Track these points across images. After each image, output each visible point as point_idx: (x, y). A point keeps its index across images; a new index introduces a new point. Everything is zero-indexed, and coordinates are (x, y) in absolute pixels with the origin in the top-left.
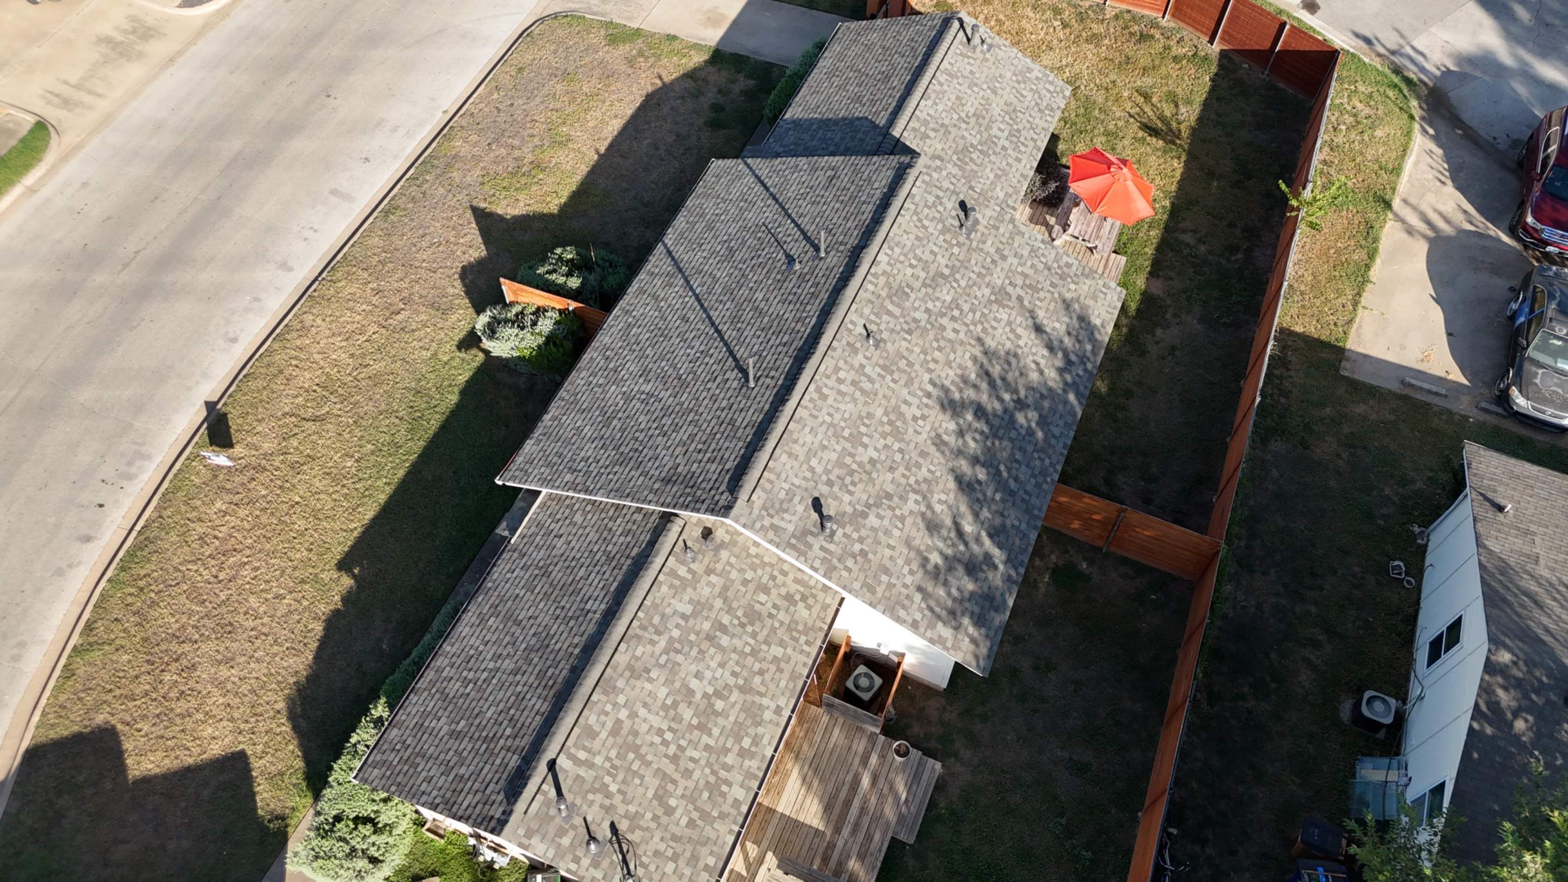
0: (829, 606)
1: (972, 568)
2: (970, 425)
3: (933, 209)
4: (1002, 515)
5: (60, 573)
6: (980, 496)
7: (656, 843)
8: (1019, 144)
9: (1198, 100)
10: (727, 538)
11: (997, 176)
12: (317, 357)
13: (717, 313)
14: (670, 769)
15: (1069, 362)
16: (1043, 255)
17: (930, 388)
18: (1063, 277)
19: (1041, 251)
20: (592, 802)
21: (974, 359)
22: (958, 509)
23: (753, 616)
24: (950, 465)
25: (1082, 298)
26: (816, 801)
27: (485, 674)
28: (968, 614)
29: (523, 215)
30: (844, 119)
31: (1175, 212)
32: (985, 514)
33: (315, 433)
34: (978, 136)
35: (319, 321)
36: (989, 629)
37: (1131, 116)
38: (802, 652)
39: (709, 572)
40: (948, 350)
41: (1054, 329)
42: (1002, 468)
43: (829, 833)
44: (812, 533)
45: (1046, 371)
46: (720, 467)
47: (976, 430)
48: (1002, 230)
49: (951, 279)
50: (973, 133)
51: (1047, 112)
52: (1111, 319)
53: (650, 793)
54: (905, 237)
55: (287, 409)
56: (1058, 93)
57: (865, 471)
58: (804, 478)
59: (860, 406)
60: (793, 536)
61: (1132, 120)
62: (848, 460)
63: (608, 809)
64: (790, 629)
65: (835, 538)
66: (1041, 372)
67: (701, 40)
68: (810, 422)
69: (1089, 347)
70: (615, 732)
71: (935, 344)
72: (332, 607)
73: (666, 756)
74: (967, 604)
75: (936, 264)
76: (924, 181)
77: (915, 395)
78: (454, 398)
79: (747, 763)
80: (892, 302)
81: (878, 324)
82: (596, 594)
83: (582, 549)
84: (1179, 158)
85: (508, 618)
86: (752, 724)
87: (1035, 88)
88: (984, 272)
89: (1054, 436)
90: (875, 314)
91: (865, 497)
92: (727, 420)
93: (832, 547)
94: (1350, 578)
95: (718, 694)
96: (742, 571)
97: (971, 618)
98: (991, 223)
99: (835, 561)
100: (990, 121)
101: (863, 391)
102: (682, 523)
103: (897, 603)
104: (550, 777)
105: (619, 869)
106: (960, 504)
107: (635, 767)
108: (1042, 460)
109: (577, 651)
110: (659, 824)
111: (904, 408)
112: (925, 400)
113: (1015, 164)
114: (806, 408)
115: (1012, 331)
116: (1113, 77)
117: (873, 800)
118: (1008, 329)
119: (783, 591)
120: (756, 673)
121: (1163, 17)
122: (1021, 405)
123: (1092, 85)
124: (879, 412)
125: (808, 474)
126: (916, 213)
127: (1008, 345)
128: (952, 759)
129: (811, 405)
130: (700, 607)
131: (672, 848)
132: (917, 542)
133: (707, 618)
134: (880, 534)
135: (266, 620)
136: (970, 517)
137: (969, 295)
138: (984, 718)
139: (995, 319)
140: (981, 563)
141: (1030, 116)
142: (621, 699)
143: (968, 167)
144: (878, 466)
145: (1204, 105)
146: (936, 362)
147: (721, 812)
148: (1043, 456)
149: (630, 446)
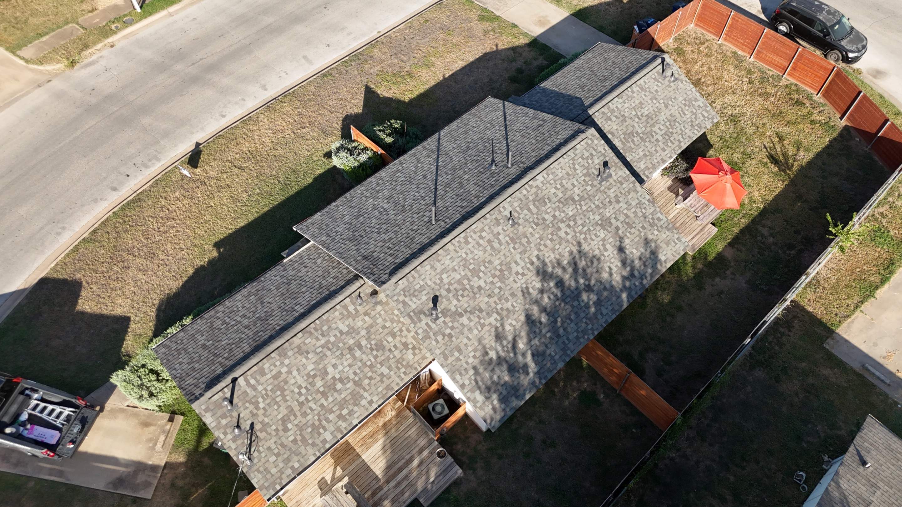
0: (426, 358)
1: (513, 369)
2: (550, 288)
3: (585, 161)
4: (546, 346)
5: (95, 201)
6: (537, 330)
7: (271, 443)
8: (669, 141)
9: (815, 150)
10: (384, 300)
11: (645, 155)
12: (256, 137)
13: (441, 179)
14: (296, 408)
15: (632, 275)
16: (645, 208)
17: (535, 260)
18: (652, 225)
19: (645, 205)
20: (247, 408)
21: (571, 253)
22: (519, 333)
23: (380, 347)
24: (527, 306)
25: (659, 241)
26: (384, 461)
27: (234, 322)
28: (498, 393)
29: (389, 98)
30: (569, 96)
31: (763, 213)
32: (536, 342)
33: (236, 174)
34: (644, 129)
35: (266, 120)
36: (507, 406)
37: (765, 147)
38: (399, 376)
39: (366, 314)
40: (556, 242)
41: (632, 253)
42: (559, 320)
43: (382, 481)
44: (425, 314)
45: (615, 275)
46: (393, 260)
47: (553, 293)
48: (624, 186)
49: (577, 203)
50: (641, 126)
51: (696, 128)
52: (673, 259)
53: (280, 416)
54: (560, 170)
55: (229, 158)
56: (709, 119)
57: (473, 292)
58: (435, 283)
59: (487, 255)
60: (413, 311)
61: (764, 150)
62: (465, 282)
63: (253, 415)
64: (398, 362)
65: (437, 321)
66: (611, 275)
67: (530, 31)
68: (453, 254)
69: (650, 271)
70: (275, 377)
71: (550, 236)
72: (202, 263)
73: (297, 401)
74: (500, 387)
75: (572, 192)
76: (587, 143)
77: (524, 261)
78: (310, 180)
79: (340, 423)
80: (534, 205)
81: (519, 214)
82: (303, 303)
83: (311, 278)
84: (783, 181)
85: (260, 299)
86: (353, 403)
87: (694, 111)
88: (601, 205)
89: (602, 314)
90: (521, 208)
91: (466, 305)
92: (411, 237)
93: (433, 326)
94: (766, 470)
95: (341, 380)
96: (385, 320)
97: (499, 396)
98: (619, 179)
99: (431, 334)
100: (656, 122)
101: (492, 248)
102: (362, 282)
103: (458, 370)
104: (231, 386)
105: (245, 448)
106: (522, 331)
107: (278, 399)
108: (587, 324)
109: (278, 328)
110: (277, 434)
111: (513, 265)
112: (528, 265)
113: (660, 152)
114: (454, 245)
115: (604, 245)
116: (765, 121)
117: (415, 474)
118: (601, 243)
119: (404, 340)
120: (367, 377)
121: (817, 95)
122: (589, 288)
123: (749, 122)
124: (497, 262)
125: (438, 282)
126: (573, 159)
127: (597, 252)
128: (471, 472)
129: (457, 245)
130: (352, 331)
131: (278, 449)
132: (485, 342)
133: (354, 338)
134: (466, 329)
135: (170, 258)
136: (525, 340)
137: (585, 216)
138: (500, 457)
139: (596, 235)
140: (520, 368)
141: (684, 127)
142: (287, 362)
143: (628, 144)
144: (482, 292)
145: (817, 154)
146: (546, 246)
147: (314, 442)
148: (589, 322)
149: (360, 233)
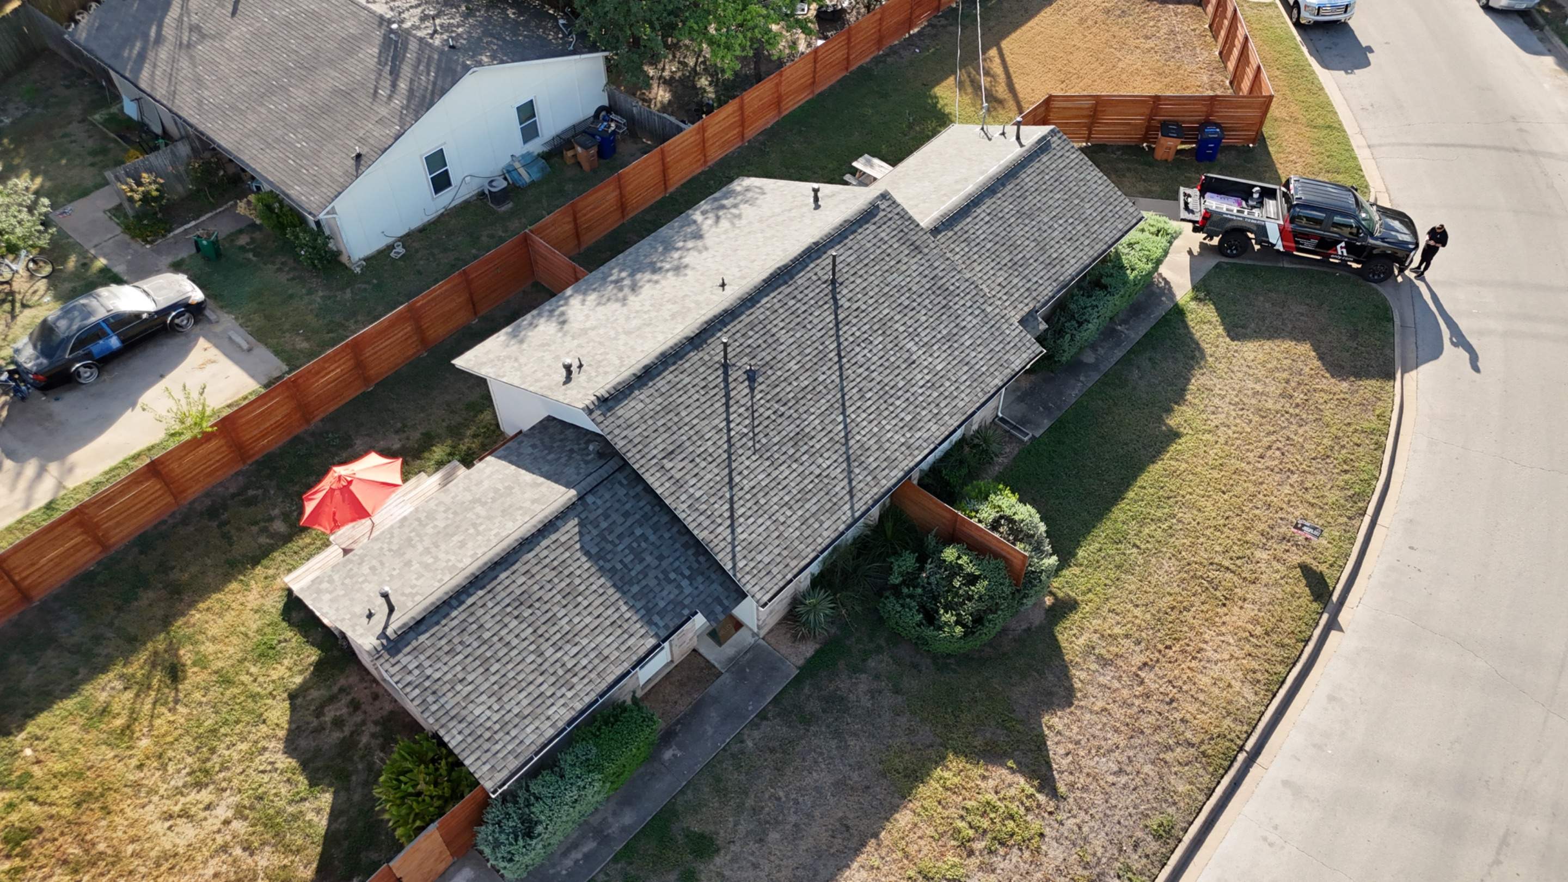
9: (72, 702)
17: (690, 273)
47: (667, 262)
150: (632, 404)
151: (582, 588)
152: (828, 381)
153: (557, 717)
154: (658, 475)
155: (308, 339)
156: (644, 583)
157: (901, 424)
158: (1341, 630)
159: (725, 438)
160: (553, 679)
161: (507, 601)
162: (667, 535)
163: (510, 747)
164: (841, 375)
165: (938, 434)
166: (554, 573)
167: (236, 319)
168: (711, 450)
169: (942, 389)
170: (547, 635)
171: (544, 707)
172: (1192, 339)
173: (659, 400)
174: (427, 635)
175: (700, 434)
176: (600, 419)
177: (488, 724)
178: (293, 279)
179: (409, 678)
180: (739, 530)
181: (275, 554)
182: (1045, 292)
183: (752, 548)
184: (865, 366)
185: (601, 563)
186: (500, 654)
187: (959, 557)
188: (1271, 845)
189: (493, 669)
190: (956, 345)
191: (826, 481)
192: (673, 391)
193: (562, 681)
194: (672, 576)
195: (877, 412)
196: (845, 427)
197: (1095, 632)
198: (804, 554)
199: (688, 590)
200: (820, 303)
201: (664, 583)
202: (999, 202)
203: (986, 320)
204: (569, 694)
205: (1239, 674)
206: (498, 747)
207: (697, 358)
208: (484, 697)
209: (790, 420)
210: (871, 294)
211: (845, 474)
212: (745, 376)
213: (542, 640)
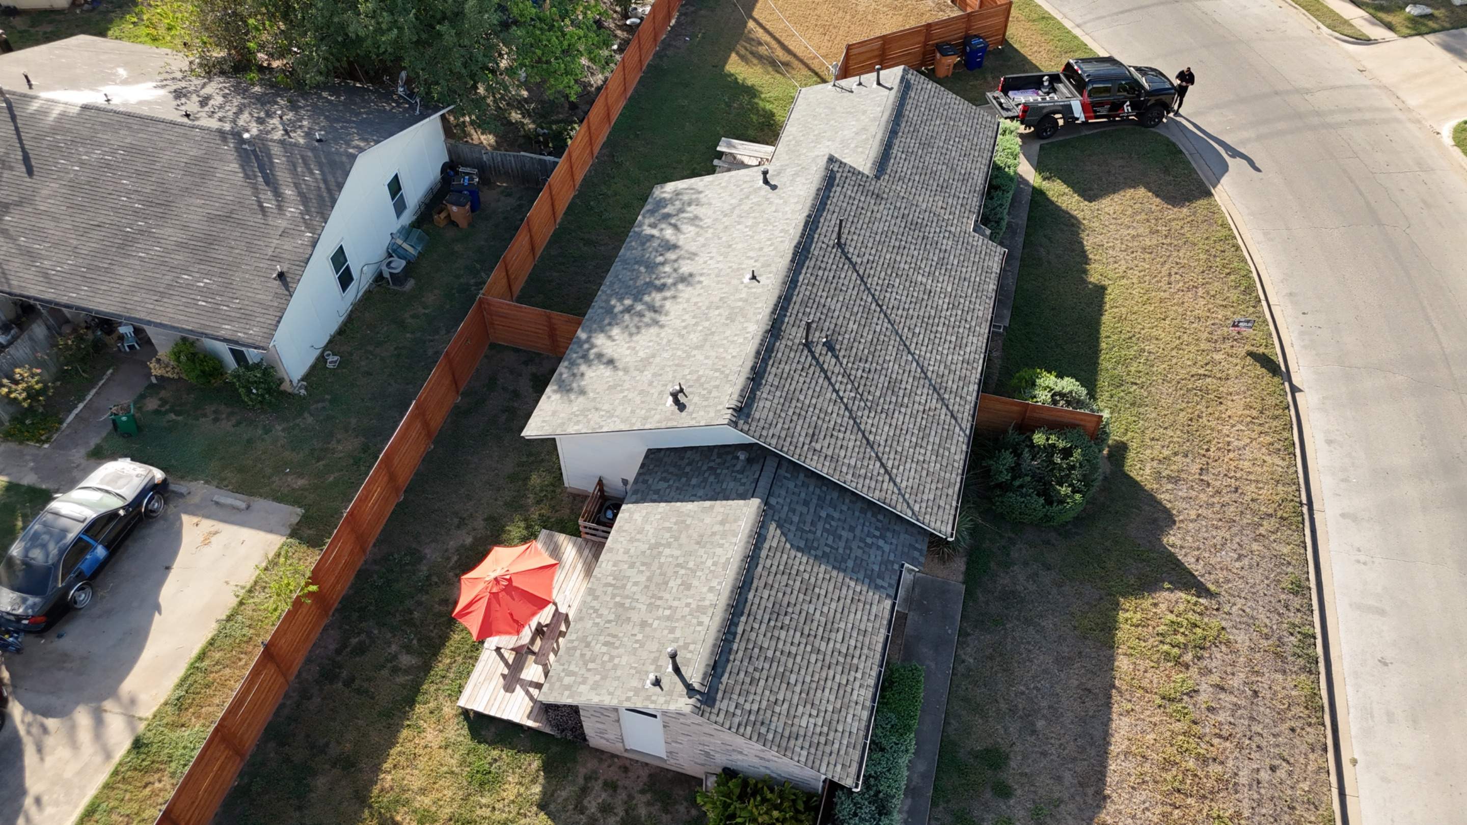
4: (644, 249)
6: (661, 249)
7: (829, 99)
13: (885, 325)
14: (831, 117)
17: (702, 279)
18: (584, 410)
20: (866, 92)
21: (667, 314)
22: (677, 235)
24: (683, 251)
25: (566, 406)
32: (657, 244)
40: (690, 307)
41: (596, 371)
42: (644, 270)
45: (605, 341)
47: (664, 277)
49: (691, 350)
52: (540, 407)
53: (838, 107)
57: (745, 216)
58: (786, 192)
59: (755, 242)
69: (564, 376)
80: (740, 307)
81: (750, 288)
88: (661, 372)
91: (743, 206)
97: (666, 199)
101: (754, 249)
105: (843, 85)
106: (675, 238)
111: (721, 259)
112: (705, 270)
150: (761, 404)
151: (813, 580)
152: (884, 330)
153: (862, 699)
154: (815, 458)
155: (301, 475)
156: (853, 556)
157: (952, 346)
158: (1300, 391)
159: (843, 407)
160: (840, 668)
161: (767, 617)
162: (845, 508)
163: (845, 742)
164: (889, 321)
165: (980, 344)
166: (786, 577)
167: (207, 482)
168: (839, 421)
169: (961, 306)
170: (813, 633)
171: (848, 695)
172: (1063, 211)
173: (778, 394)
174: (726, 675)
175: (824, 411)
176: (746, 428)
177: (818, 730)
178: (238, 424)
179: (736, 720)
180: (898, 480)
181: (425, 687)
182: (974, 204)
183: (917, 491)
184: (901, 307)
185: (813, 552)
186: (790, 665)
187: (1048, 439)
188: (1365, 564)
189: (793, 681)
190: (949, 267)
191: (931, 413)
192: (783, 381)
193: (847, 667)
194: (869, 540)
195: (931, 342)
196: (918, 364)
197: (1152, 460)
198: (953, 481)
199: (887, 548)
200: (841, 266)
201: (867, 549)
202: (903, 140)
203: (956, 239)
204: (859, 675)
205: (1264, 450)
206: (836, 746)
207: (782, 346)
208: (801, 708)
209: (878, 372)
210: (870, 245)
211: (940, 402)
212: (825, 349)
213: (811, 638)
